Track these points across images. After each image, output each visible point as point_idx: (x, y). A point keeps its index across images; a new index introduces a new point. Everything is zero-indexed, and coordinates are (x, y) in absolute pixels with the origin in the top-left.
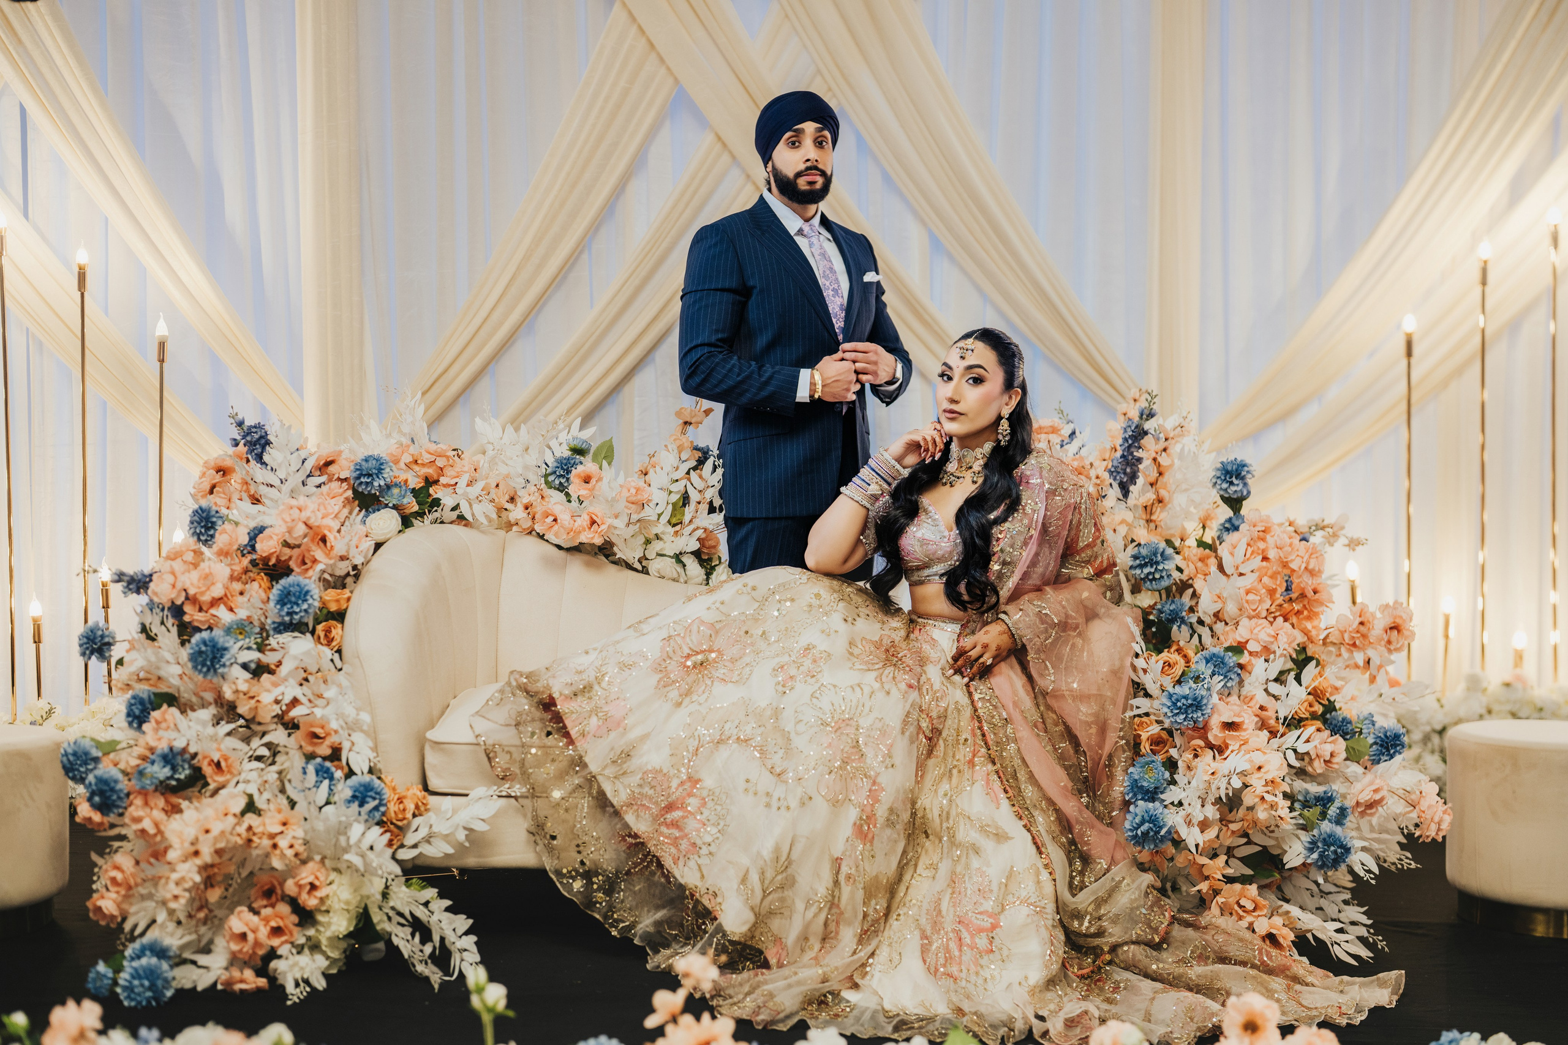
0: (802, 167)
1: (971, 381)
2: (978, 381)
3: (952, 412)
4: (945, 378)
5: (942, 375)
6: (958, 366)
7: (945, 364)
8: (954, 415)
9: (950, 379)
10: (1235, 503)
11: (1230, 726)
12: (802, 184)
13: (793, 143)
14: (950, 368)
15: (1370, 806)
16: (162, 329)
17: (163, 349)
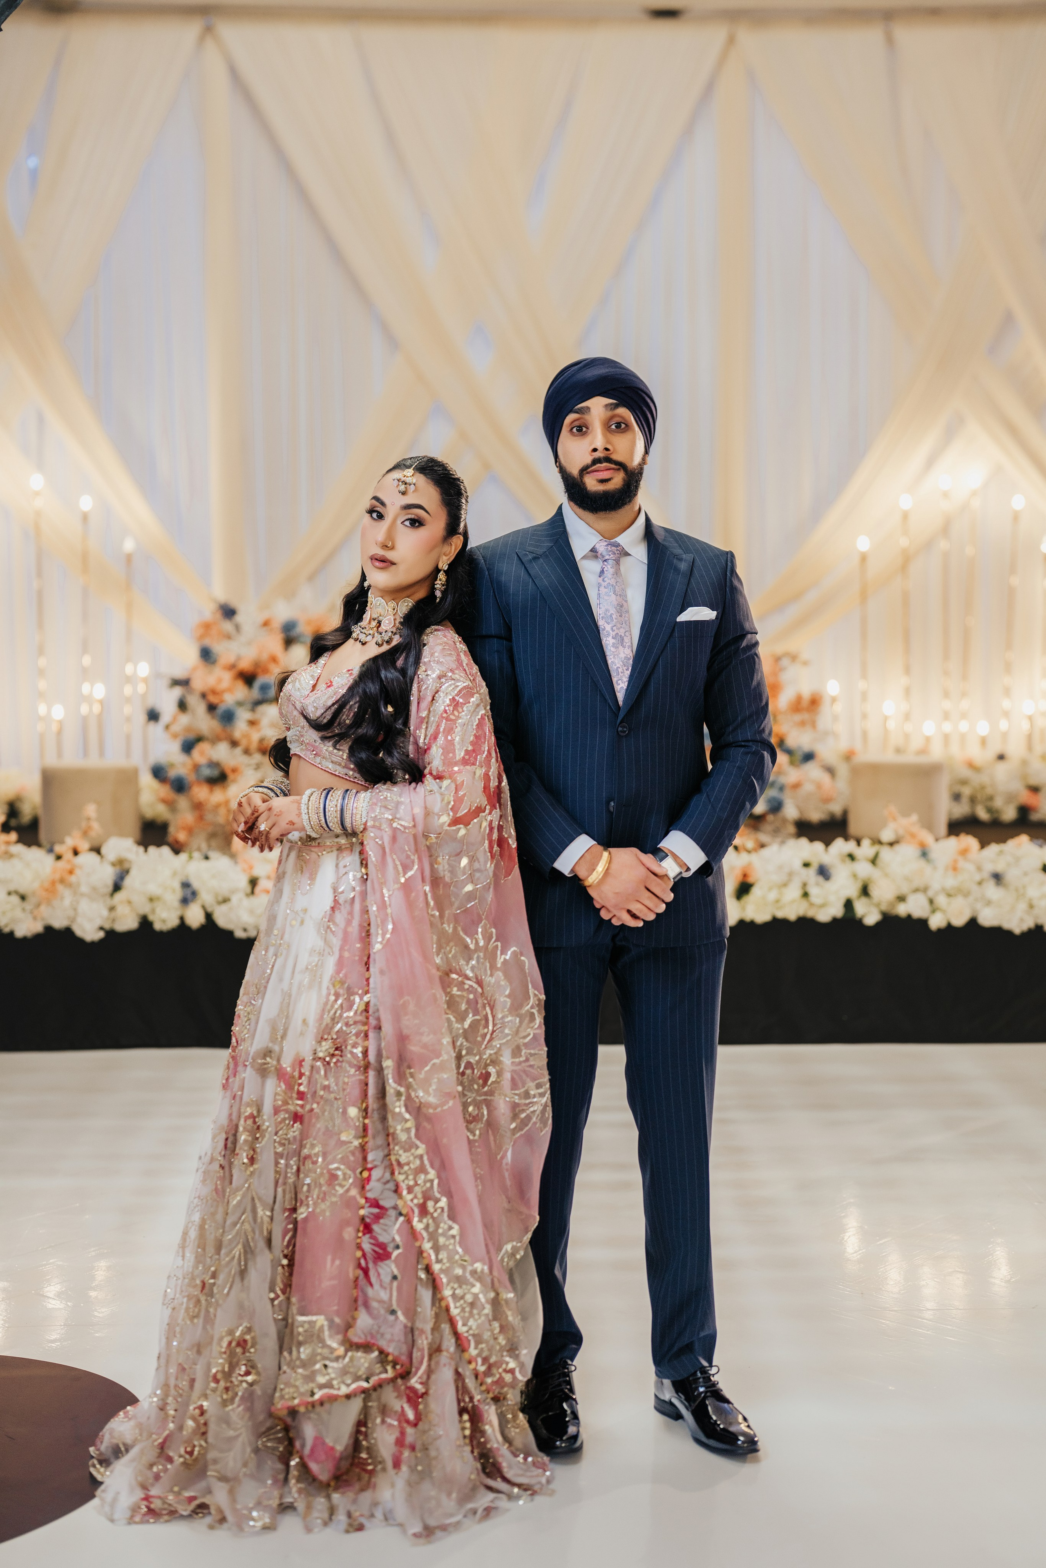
0: (588, 460)
1: (407, 523)
2: (416, 523)
3: (383, 560)
4: (375, 515)
5: (371, 511)
6: (394, 503)
7: (376, 498)
8: (384, 563)
9: (381, 517)
12: (591, 483)
13: (580, 429)
14: (383, 504)
15: (796, 786)
16: (129, 545)
17: (129, 558)
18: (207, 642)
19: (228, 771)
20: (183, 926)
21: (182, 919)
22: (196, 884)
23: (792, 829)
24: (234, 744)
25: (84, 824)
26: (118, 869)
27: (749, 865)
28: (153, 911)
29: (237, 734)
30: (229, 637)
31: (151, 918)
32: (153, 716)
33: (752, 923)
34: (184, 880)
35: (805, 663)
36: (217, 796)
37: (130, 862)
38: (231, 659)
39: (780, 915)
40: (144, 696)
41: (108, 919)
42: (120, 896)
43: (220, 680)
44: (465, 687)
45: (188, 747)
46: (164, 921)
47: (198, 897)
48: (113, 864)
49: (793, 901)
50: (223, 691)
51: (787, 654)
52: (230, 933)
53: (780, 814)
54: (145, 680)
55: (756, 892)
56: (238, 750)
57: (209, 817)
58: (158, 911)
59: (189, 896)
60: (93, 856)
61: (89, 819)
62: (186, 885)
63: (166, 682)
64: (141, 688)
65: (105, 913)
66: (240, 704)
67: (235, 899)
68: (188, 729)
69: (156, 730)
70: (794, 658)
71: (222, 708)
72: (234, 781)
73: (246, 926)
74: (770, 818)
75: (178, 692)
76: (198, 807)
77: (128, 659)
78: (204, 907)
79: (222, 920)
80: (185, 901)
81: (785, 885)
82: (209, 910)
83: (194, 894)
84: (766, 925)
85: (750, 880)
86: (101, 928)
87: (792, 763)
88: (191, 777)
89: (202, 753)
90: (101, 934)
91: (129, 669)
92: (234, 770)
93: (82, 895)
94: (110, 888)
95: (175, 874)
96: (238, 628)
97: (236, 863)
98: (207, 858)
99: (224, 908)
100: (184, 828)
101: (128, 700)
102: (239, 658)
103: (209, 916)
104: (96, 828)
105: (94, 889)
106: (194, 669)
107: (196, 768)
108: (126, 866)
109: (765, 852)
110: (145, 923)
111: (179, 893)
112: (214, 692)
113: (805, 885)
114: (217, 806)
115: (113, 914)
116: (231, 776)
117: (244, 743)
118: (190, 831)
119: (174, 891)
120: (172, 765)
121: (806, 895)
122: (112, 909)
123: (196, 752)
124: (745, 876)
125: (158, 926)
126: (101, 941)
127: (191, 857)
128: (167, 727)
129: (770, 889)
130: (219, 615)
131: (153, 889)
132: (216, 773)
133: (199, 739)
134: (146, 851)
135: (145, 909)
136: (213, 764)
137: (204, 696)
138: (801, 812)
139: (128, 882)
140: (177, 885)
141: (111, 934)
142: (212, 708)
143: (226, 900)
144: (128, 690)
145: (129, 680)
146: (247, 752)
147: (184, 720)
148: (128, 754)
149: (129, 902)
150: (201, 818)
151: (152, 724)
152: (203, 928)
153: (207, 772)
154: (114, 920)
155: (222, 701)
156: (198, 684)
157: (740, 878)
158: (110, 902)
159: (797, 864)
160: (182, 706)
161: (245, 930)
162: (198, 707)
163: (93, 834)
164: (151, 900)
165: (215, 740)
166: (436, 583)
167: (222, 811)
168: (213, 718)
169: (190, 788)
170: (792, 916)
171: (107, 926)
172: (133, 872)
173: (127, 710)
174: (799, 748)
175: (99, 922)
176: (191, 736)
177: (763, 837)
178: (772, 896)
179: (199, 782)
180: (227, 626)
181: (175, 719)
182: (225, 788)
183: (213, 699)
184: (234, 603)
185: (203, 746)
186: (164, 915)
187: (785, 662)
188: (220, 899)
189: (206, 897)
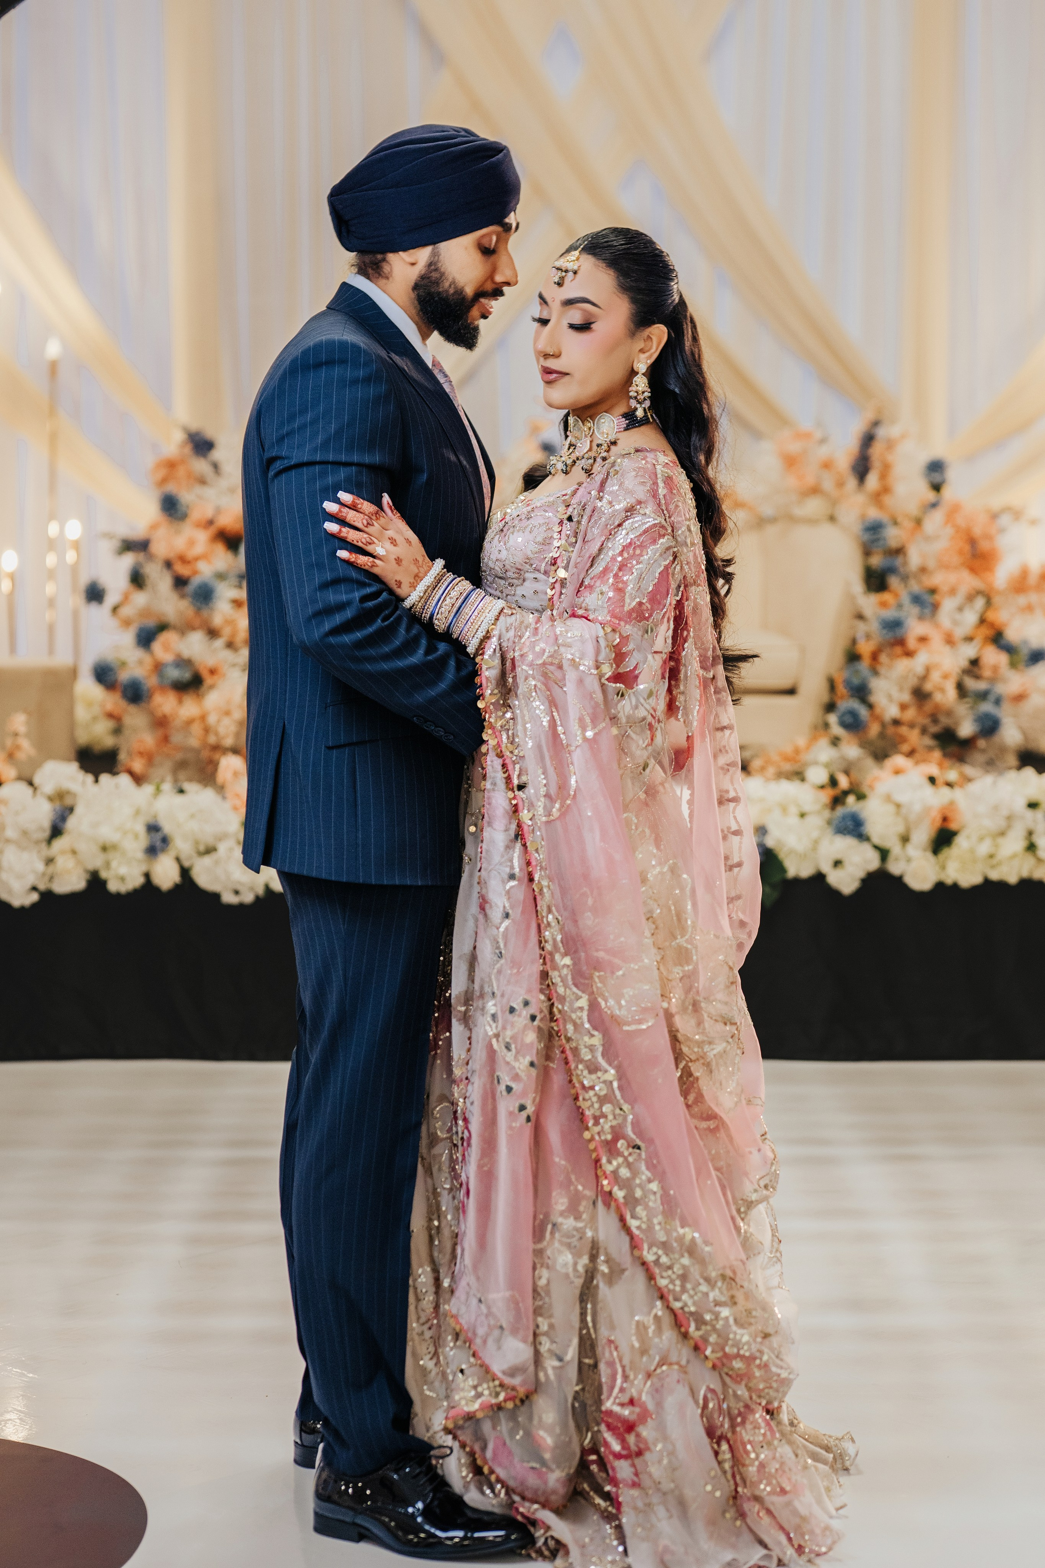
3: (550, 372)
6: (554, 299)
8: (552, 374)
10: (937, 487)
11: (923, 640)
14: (545, 302)
15: (1019, 698)
16: (53, 350)
17: (53, 367)
18: (171, 488)
19: (205, 674)
20: (148, 886)
21: (147, 875)
22: (167, 828)
23: (1013, 760)
24: (213, 633)
25: (9, 742)
26: (57, 805)
27: (952, 803)
28: (108, 865)
29: (217, 620)
30: (202, 481)
31: (103, 875)
32: (95, 594)
33: (955, 886)
34: (151, 821)
35: (1034, 522)
36: (188, 708)
37: (74, 795)
38: (209, 512)
39: (994, 876)
40: (74, 569)
41: (44, 874)
42: (59, 844)
43: (191, 543)
44: (655, 525)
45: (146, 639)
46: (122, 879)
47: (171, 846)
48: (51, 799)
49: (1014, 856)
50: (197, 559)
51: (1007, 509)
52: (216, 896)
53: (996, 739)
54: (76, 545)
55: (961, 843)
56: (219, 643)
57: (177, 738)
58: (114, 864)
59: (158, 844)
60: (22, 788)
61: (16, 735)
62: (153, 828)
63: (112, 545)
64: (71, 557)
65: (40, 866)
66: (221, 576)
67: (222, 848)
68: (145, 612)
69: (99, 614)
70: (1017, 514)
71: (196, 581)
72: (212, 687)
73: (239, 888)
74: (981, 743)
75: (128, 560)
76: (161, 723)
77: (52, 517)
78: (178, 859)
79: (204, 879)
80: (152, 851)
81: (1002, 834)
82: (186, 864)
83: (165, 840)
84: (975, 890)
85: (953, 826)
86: (34, 889)
87: (1013, 665)
88: (152, 681)
89: (166, 648)
90: (35, 897)
91: (53, 529)
92: (213, 672)
93: (8, 841)
94: (47, 833)
95: (138, 812)
96: (216, 466)
97: (224, 798)
98: (181, 791)
99: (207, 860)
100: (141, 754)
101: (51, 574)
102: (218, 511)
103: (185, 872)
104: (27, 747)
105: (25, 833)
106: (154, 527)
107: (158, 667)
108: (68, 801)
109: (973, 787)
110: (96, 882)
111: (143, 841)
112: (183, 559)
113: (1030, 833)
114: (189, 722)
115: (51, 869)
116: (208, 680)
117: (226, 632)
118: (149, 758)
119: (136, 836)
120: (124, 664)
121: (1031, 847)
122: (50, 861)
123: (157, 646)
124: (945, 819)
125: (113, 886)
126: (34, 906)
127: (158, 790)
128: (115, 609)
129: (981, 839)
130: (188, 449)
131: (107, 833)
132: (187, 675)
133: (163, 627)
134: (97, 781)
135: (96, 862)
136: (183, 662)
137: (168, 564)
138: (1024, 733)
139: (71, 823)
140: (141, 829)
141: (47, 896)
142: (180, 582)
143: (209, 850)
144: (51, 560)
145: (52, 545)
146: (230, 645)
147: (140, 599)
148: (51, 650)
149: (74, 852)
150: (166, 739)
151: (94, 607)
152: (177, 888)
153: (174, 674)
154: (51, 879)
155: (195, 572)
156: (161, 548)
157: (938, 823)
158: (46, 852)
159: (1020, 804)
160: (137, 579)
161: (237, 892)
162: (161, 582)
163: (21, 756)
164: (104, 849)
165: (185, 628)
166: (630, 389)
167: (196, 729)
168: (183, 596)
169: (150, 696)
170: (1013, 879)
171: (42, 887)
172: (79, 810)
173: (50, 589)
174: (1025, 642)
175: (31, 880)
176: (151, 623)
177: (968, 770)
178: (984, 848)
179: (162, 688)
180: (201, 466)
181: (126, 598)
182: (200, 696)
183: (183, 570)
184: (210, 433)
185: (168, 637)
186: (123, 870)
187: (1005, 520)
188: (202, 848)
189: (182, 846)
